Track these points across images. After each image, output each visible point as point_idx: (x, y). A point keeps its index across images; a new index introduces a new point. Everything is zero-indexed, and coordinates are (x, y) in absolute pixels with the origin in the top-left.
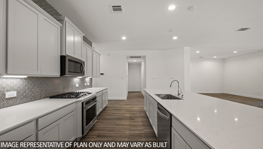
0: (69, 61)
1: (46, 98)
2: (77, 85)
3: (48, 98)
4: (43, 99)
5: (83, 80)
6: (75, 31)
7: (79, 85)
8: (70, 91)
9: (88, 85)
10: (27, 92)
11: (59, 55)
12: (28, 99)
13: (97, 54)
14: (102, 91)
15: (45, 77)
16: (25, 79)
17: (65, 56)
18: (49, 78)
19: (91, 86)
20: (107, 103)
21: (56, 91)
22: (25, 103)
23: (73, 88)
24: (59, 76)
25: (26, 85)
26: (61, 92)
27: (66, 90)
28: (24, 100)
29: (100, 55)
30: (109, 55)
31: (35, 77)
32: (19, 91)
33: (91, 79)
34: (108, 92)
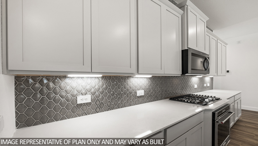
0: (192, 55)
1: (166, 99)
2: (196, 86)
3: (167, 98)
4: (163, 99)
5: (202, 80)
6: (197, 16)
7: (197, 85)
8: (188, 93)
9: (209, 87)
10: (151, 91)
11: (181, 50)
12: (152, 98)
13: (223, 44)
14: (234, 96)
15: (165, 76)
16: (150, 78)
17: (188, 49)
18: (169, 77)
19: (211, 87)
20: (240, 115)
21: (174, 92)
22: (150, 102)
23: (191, 89)
24: (180, 75)
25: (150, 85)
26: (179, 93)
27: (184, 92)
28: (149, 99)
29: (227, 44)
30: (239, 42)
31: (157, 76)
32: (146, 90)
33: (212, 79)
34: (242, 99)
